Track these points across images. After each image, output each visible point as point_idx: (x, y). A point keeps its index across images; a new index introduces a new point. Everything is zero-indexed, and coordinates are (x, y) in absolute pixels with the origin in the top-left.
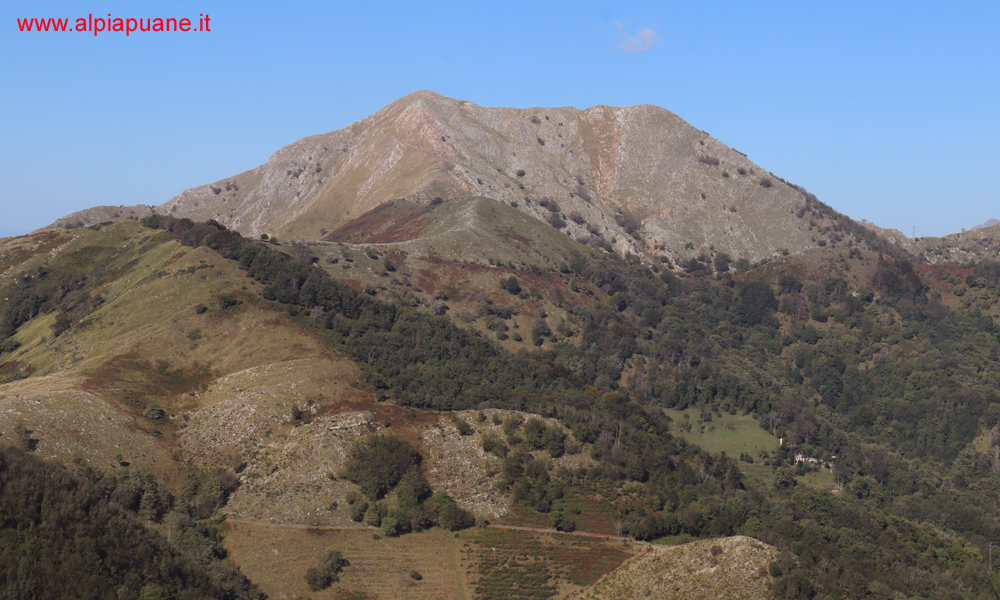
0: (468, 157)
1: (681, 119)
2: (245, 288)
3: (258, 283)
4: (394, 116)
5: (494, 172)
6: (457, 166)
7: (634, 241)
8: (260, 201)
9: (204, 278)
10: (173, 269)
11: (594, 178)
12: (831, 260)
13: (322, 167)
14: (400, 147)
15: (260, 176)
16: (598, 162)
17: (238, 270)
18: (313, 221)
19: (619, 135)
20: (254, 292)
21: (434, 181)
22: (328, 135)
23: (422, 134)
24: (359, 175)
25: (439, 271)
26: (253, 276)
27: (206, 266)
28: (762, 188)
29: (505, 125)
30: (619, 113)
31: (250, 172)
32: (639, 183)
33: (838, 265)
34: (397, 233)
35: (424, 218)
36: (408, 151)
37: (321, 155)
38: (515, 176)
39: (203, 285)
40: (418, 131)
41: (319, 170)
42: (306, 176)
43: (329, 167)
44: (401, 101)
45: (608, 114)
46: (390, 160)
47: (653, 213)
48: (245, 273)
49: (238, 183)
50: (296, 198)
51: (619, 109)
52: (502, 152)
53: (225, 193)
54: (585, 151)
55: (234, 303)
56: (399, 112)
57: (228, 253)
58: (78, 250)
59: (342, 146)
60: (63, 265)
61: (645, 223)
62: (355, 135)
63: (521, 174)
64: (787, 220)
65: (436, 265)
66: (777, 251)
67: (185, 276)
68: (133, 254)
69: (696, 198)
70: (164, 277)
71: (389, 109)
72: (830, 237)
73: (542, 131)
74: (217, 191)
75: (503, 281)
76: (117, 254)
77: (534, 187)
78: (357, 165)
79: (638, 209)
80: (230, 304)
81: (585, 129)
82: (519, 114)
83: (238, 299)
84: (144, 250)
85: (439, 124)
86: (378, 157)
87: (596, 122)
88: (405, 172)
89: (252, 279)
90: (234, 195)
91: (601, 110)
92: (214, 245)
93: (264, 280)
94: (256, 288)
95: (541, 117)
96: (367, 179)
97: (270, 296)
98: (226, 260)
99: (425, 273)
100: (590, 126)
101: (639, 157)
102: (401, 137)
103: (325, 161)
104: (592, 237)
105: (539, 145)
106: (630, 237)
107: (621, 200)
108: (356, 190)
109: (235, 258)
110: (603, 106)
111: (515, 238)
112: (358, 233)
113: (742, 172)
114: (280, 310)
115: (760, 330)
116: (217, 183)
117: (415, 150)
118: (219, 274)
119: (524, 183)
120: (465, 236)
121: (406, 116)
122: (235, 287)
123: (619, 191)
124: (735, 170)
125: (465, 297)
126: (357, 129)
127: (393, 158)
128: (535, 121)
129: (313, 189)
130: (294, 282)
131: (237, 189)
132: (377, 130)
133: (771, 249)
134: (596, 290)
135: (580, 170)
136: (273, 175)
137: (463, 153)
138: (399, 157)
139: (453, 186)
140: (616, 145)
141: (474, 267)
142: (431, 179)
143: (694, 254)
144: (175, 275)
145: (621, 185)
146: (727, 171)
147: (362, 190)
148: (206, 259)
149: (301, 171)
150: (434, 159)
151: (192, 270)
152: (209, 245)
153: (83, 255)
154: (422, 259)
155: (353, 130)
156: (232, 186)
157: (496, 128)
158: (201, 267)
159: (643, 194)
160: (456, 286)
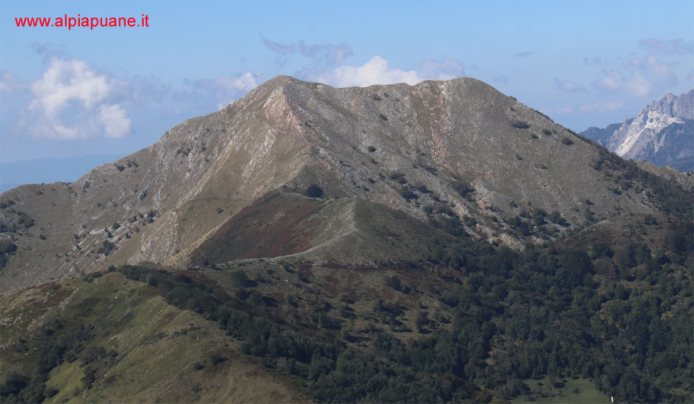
0: (328, 138)
1: (493, 89)
2: (227, 346)
3: (235, 340)
4: (262, 100)
5: (350, 149)
6: (322, 150)
7: (468, 203)
8: (157, 177)
9: (194, 338)
10: (170, 330)
11: (429, 147)
12: (630, 226)
13: (206, 146)
14: (272, 132)
15: (154, 154)
16: (431, 132)
17: (218, 330)
18: (209, 200)
19: (445, 107)
20: (234, 348)
21: (306, 166)
22: (208, 117)
23: (289, 120)
24: (240, 158)
25: (338, 275)
26: (231, 335)
27: (195, 329)
28: (564, 145)
29: (353, 103)
30: (443, 86)
31: (145, 150)
32: (465, 149)
33: (636, 230)
34: (294, 232)
35: (314, 219)
36: (279, 136)
37: (204, 135)
38: (367, 151)
39: (195, 345)
40: (285, 118)
41: (204, 149)
42: (194, 154)
43: (212, 147)
44: (265, 85)
45: (433, 86)
46: (266, 144)
47: (479, 175)
48: (225, 332)
49: (138, 160)
50: (188, 174)
51: (442, 83)
52: (354, 131)
53: (128, 170)
54: (419, 123)
55: (222, 360)
56: (266, 97)
57: (208, 316)
58: (80, 302)
59: (220, 128)
60: (72, 316)
61: (474, 184)
62: (231, 117)
63: (372, 150)
64: (586, 172)
65: (335, 270)
66: (581, 201)
67: (180, 337)
68: (126, 307)
69: (512, 159)
70: (164, 339)
71: (256, 93)
72: (622, 185)
73: (382, 107)
74: (122, 169)
75: (387, 279)
76: (112, 305)
77: (383, 160)
78: (237, 148)
79: (467, 172)
80: (218, 361)
81: (417, 103)
82: (361, 93)
83: (223, 355)
84: (134, 304)
85: (300, 109)
86: (254, 141)
87: (425, 96)
88: (281, 156)
89: (230, 337)
90: (136, 172)
91: (427, 85)
92: (197, 309)
93: (238, 337)
94: (235, 345)
95: (379, 94)
96: (249, 161)
97: (247, 351)
98: (207, 322)
99: (329, 278)
100: (421, 100)
101: (463, 125)
102: (271, 122)
103: (209, 140)
104: (435, 204)
105: (383, 120)
106: (464, 200)
107: (452, 165)
108: (241, 171)
109: (214, 319)
110: (429, 81)
111: (389, 235)
112: (255, 222)
113: (547, 133)
114: (256, 363)
115: (582, 291)
116: (120, 161)
117: (285, 134)
118: (205, 334)
119: (374, 157)
120: (351, 240)
121: (272, 103)
122: (219, 346)
123: (450, 157)
124: (540, 131)
125: (361, 297)
126: (231, 111)
127: (268, 142)
128: (377, 98)
129: (201, 166)
130: (262, 338)
131: (137, 166)
132: (249, 114)
133: (575, 199)
134: (456, 273)
135: (417, 141)
136: (166, 154)
137: (323, 135)
138: (273, 142)
139: (321, 169)
140: (443, 116)
141: (364, 269)
142: (303, 164)
143: (516, 212)
144: (173, 337)
145: (451, 152)
146: (534, 132)
147: (246, 172)
148: (193, 322)
149: (189, 150)
150: (302, 144)
151: (185, 332)
152: (193, 309)
153: (86, 306)
154: (324, 266)
155: (228, 112)
156: (132, 163)
157: (346, 107)
158: (190, 330)
159: (469, 158)
160: (353, 287)
